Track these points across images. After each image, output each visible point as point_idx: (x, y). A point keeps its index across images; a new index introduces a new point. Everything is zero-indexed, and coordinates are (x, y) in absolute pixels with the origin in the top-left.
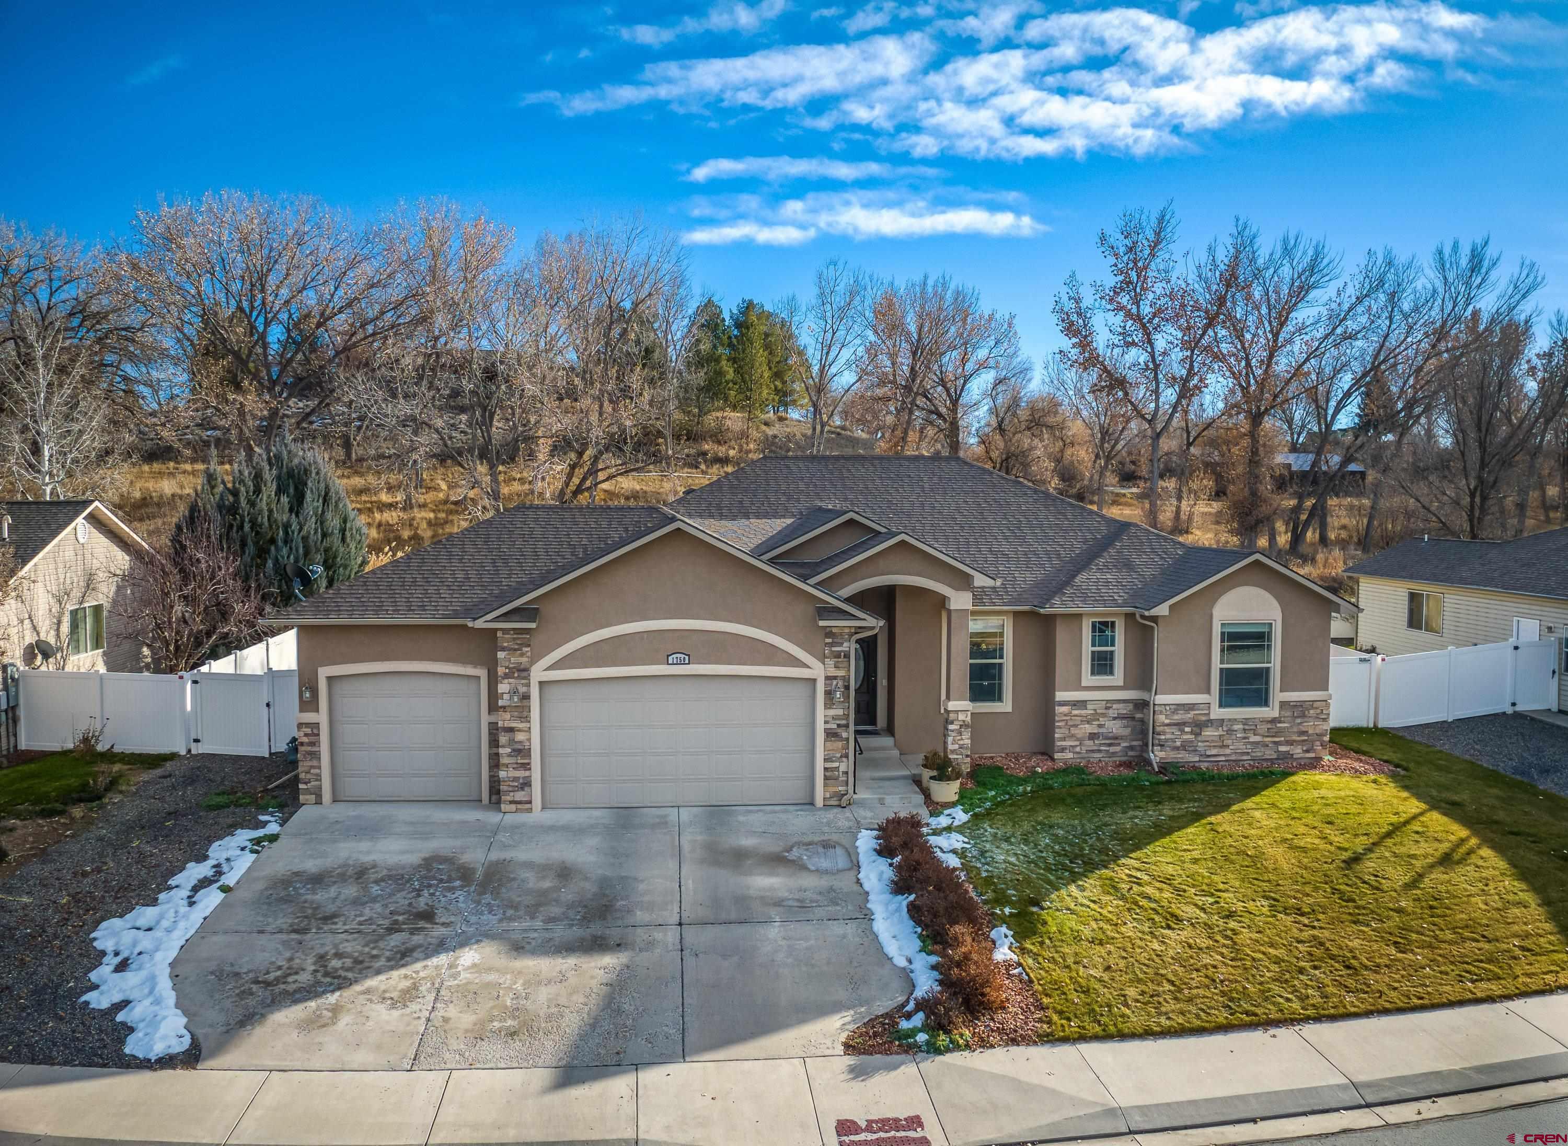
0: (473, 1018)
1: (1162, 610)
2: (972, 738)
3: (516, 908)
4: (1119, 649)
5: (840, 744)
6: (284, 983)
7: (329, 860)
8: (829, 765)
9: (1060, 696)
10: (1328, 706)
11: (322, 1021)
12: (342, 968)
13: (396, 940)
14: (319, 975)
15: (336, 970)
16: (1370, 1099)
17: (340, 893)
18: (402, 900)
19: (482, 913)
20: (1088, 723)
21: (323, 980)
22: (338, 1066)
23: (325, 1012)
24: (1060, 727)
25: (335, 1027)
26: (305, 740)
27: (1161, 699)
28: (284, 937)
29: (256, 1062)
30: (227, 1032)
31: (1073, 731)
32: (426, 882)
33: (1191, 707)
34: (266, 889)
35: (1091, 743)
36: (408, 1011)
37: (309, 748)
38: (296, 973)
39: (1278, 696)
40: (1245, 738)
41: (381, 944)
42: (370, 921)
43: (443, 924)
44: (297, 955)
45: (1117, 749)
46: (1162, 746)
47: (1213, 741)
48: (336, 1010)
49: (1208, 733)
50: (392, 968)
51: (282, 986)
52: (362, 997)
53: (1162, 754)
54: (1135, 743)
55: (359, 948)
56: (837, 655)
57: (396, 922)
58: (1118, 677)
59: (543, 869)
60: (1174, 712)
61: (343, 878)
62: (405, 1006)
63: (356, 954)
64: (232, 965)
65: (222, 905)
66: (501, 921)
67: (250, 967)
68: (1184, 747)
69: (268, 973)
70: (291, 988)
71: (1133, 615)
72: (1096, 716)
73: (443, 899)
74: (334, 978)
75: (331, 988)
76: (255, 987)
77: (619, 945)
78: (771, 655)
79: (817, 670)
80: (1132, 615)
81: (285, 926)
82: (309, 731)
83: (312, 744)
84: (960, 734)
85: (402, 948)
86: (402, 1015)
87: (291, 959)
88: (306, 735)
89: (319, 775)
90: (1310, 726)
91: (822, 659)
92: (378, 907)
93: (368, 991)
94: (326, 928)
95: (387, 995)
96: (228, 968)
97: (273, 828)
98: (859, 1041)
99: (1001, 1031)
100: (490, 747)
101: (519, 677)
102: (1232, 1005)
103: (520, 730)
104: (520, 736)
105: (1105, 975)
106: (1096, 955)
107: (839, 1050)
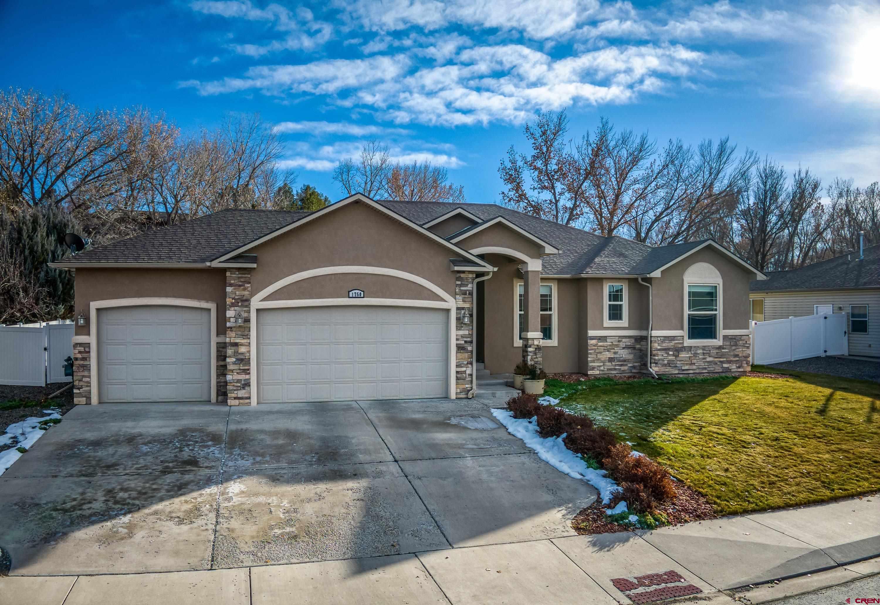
0: (255, 528)
3: (263, 455)
4: (625, 303)
5: (466, 355)
6: (80, 510)
7: (104, 432)
8: (459, 370)
9: (591, 333)
10: (749, 338)
11: (119, 536)
12: (129, 498)
13: (169, 478)
14: (110, 504)
15: (125, 500)
17: (116, 451)
18: (168, 454)
19: (236, 460)
20: (608, 351)
21: (113, 506)
22: (141, 569)
23: (120, 529)
24: (591, 354)
25: (132, 540)
26: (79, 356)
27: (655, 333)
28: (76, 479)
29: (65, 569)
30: (34, 546)
31: (599, 356)
32: (184, 443)
33: (673, 338)
34: (55, 450)
35: (609, 364)
36: (195, 525)
37: (82, 362)
38: (90, 503)
39: (722, 332)
40: (704, 359)
41: (160, 481)
42: (146, 467)
43: (207, 467)
44: (88, 490)
45: (626, 368)
46: (656, 363)
47: (686, 361)
48: (131, 528)
49: (683, 355)
50: (172, 497)
51: (79, 512)
52: (152, 517)
53: (656, 369)
54: (636, 364)
55: (142, 485)
56: (464, 293)
57: (167, 467)
58: (625, 321)
59: (275, 434)
60: (663, 342)
61: (117, 442)
62: (192, 522)
63: (139, 489)
64: (32, 498)
65: (20, 460)
66: (253, 464)
67: (49, 500)
68: (669, 364)
69: (64, 503)
70: (87, 513)
72: (613, 346)
73: (202, 453)
74: (124, 505)
75: (123, 512)
76: (54, 514)
77: (355, 475)
79: (451, 303)
81: (74, 472)
82: (82, 349)
83: (84, 359)
84: (535, 354)
85: (178, 483)
86: (191, 528)
87: (83, 494)
88: (80, 352)
89: (89, 383)
90: (740, 351)
91: (454, 295)
92: (150, 459)
93: (156, 513)
94: (109, 472)
95: (174, 515)
96: (29, 501)
97: (56, 416)
98: (583, 525)
99: (686, 511)
100: (218, 361)
101: (242, 306)
102: (827, 485)
103: (242, 345)
104: (242, 349)
105: (729, 475)
106: (711, 464)
107: (573, 532)
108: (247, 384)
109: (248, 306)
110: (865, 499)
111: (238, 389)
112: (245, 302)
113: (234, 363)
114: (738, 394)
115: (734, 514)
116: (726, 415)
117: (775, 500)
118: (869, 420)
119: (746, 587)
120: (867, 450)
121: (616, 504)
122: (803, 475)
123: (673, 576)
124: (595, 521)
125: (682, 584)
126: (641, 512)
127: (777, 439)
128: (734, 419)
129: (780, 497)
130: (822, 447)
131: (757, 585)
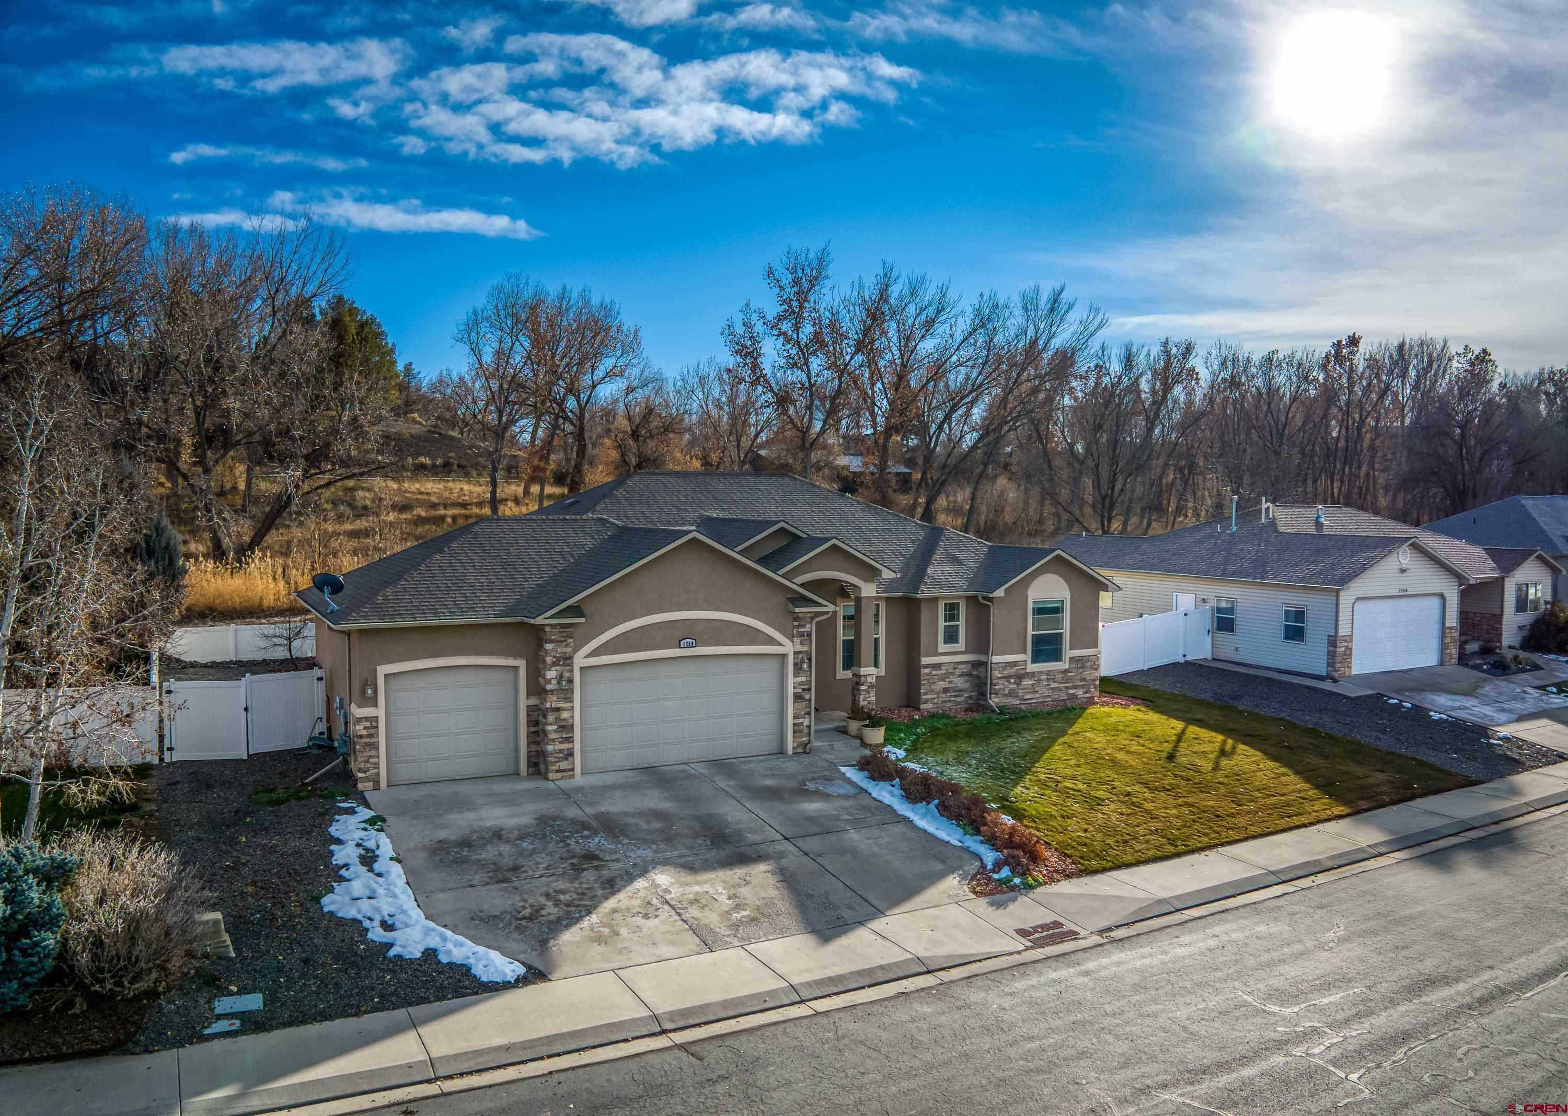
1: (1000, 593)
2: (876, 695)
4: (962, 623)
5: (804, 704)
8: (797, 721)
9: (925, 660)
10: (1098, 658)
16: (1284, 878)
20: (943, 680)
24: (924, 685)
26: (367, 732)
27: (996, 659)
31: (933, 687)
33: (1014, 664)
35: (944, 695)
37: (368, 740)
39: (1069, 653)
40: (1048, 685)
45: (962, 699)
46: (996, 694)
47: (1028, 689)
49: (1026, 682)
53: (997, 700)
54: (976, 693)
56: (802, 635)
58: (961, 645)
59: (643, 816)
60: (1004, 668)
68: (1011, 694)
71: (977, 597)
72: (948, 674)
77: (759, 857)
78: (755, 637)
79: (788, 647)
80: (975, 598)
82: (368, 724)
83: (370, 736)
84: (868, 692)
88: (365, 728)
89: (377, 764)
90: (1088, 674)
91: (791, 638)
98: (978, 889)
99: (1057, 871)
100: (528, 726)
101: (564, 665)
102: (1172, 842)
103: (564, 709)
104: (565, 715)
105: (1088, 835)
106: (1072, 824)
107: (972, 896)
108: (570, 754)
109: (571, 665)
110: (1203, 854)
111: (561, 760)
112: (567, 660)
113: (556, 731)
114: (1087, 734)
115: (1095, 872)
116: (1079, 766)
117: (1128, 858)
118: (1216, 768)
119: (1110, 929)
120: (1211, 803)
121: (1000, 869)
122: (1152, 833)
123: (1057, 924)
124: (987, 885)
125: (1065, 929)
126: (1023, 875)
127: (1129, 794)
128: (1085, 769)
129: (1132, 855)
130: (1171, 801)
131: (1117, 927)
